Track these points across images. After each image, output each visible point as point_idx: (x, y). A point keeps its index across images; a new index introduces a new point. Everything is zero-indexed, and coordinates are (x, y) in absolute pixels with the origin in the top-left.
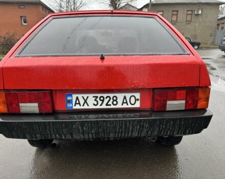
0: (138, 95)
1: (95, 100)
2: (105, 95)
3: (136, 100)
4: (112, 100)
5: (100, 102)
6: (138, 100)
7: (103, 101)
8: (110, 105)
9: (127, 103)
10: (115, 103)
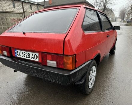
0: (38, 55)
1: (23, 54)
2: (26, 52)
3: (37, 57)
4: (28, 55)
5: (24, 55)
6: (38, 57)
7: (25, 55)
8: (27, 57)
9: (33, 58)
10: (29, 57)
